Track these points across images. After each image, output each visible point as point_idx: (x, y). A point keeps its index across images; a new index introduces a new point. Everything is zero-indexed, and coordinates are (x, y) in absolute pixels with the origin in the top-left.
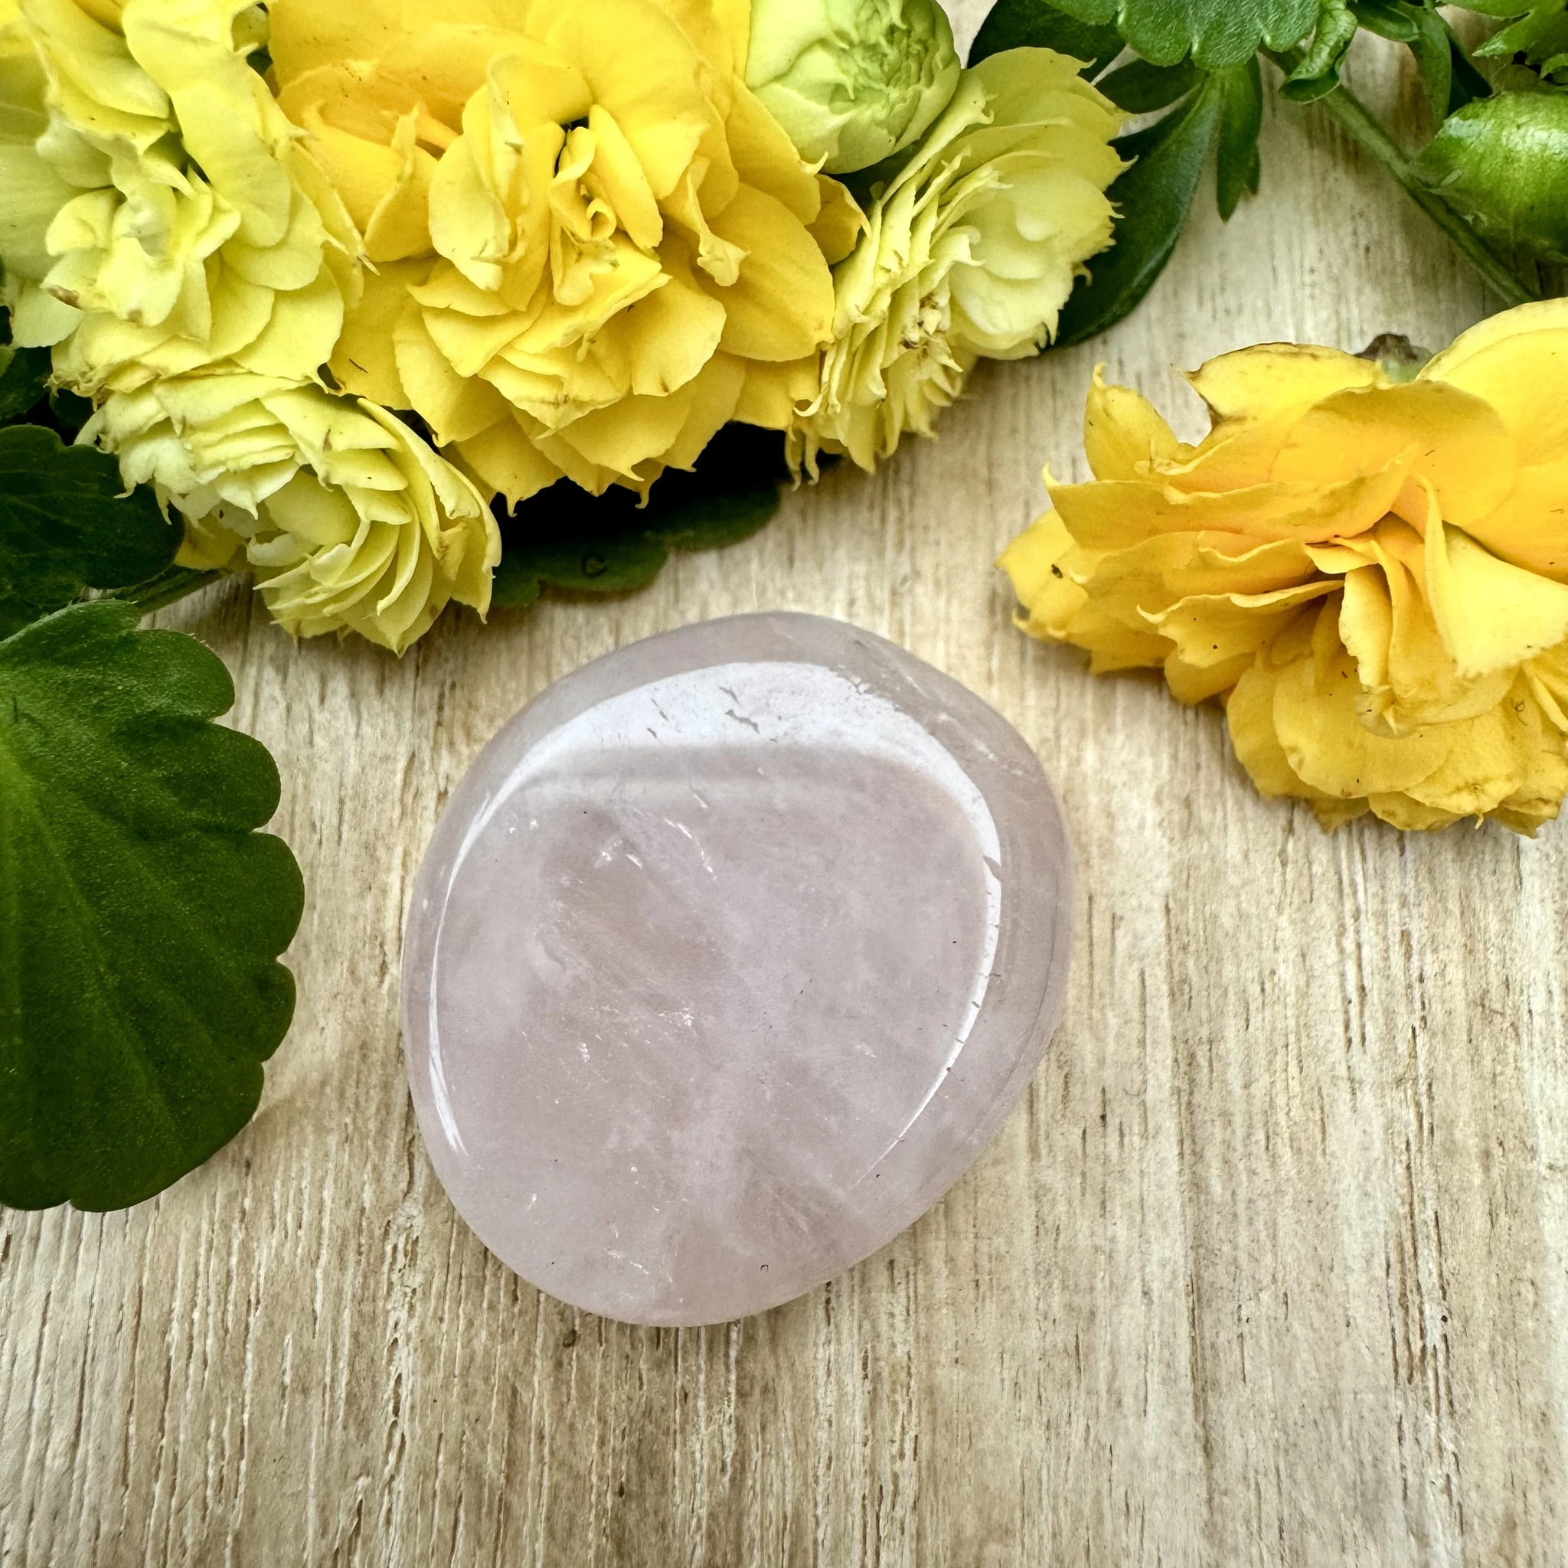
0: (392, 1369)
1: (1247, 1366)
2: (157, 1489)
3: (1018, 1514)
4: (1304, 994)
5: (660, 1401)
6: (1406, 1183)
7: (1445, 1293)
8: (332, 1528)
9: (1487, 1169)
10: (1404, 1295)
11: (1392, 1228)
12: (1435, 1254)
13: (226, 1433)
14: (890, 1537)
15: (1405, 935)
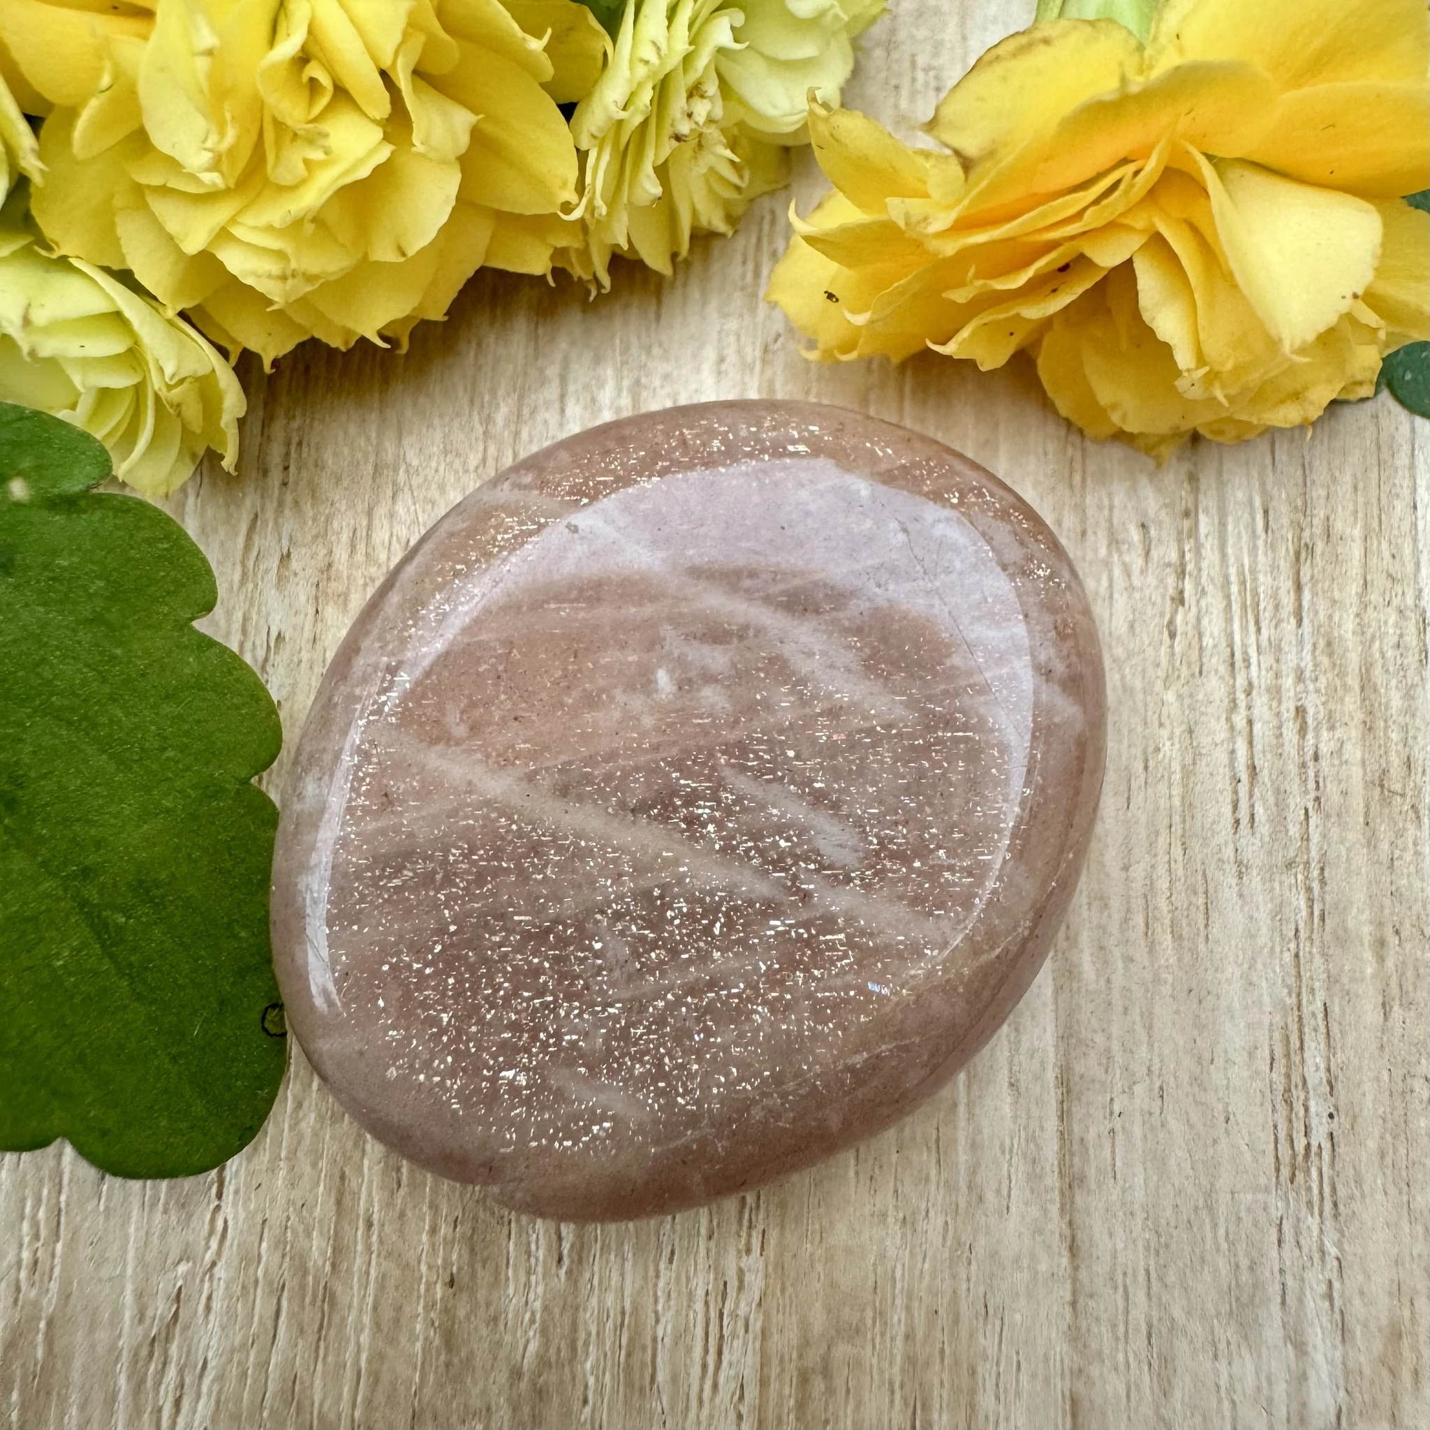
1: (1118, 1164)
3: (869, 1314)
4: (1187, 773)
6: (1293, 972)
7: (1332, 1088)
8: (150, 1313)
9: (1381, 959)
10: (1288, 1090)
11: (1278, 1018)
12: (1323, 1046)
13: (41, 1213)
14: (734, 1335)
15: (1300, 711)
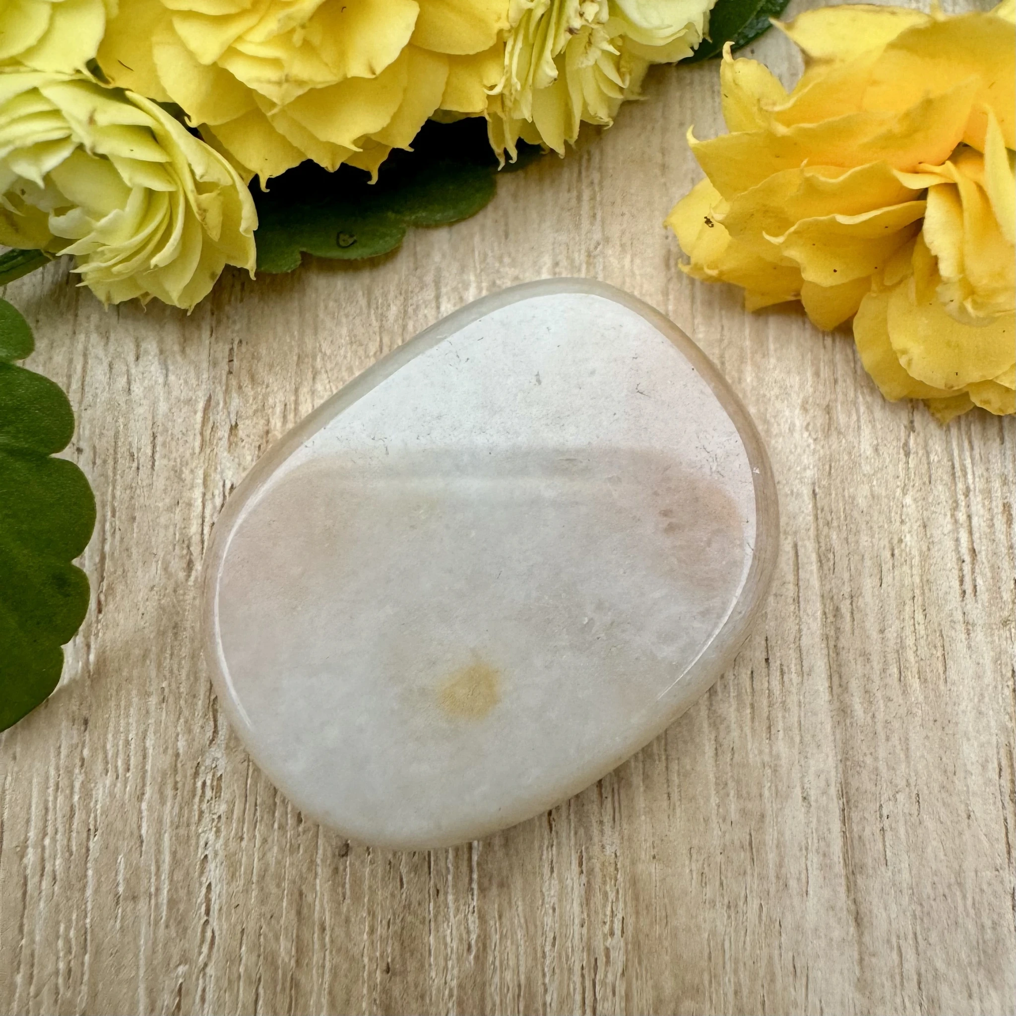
0: (204, 879)
1: (889, 854)
2: (19, 979)
3: (706, 977)
4: (925, 557)
5: (416, 897)
6: (1012, 703)
8: (159, 1004)
10: (1013, 792)
11: (1002, 738)
13: (72, 933)
14: (605, 999)
15: (1007, 507)
